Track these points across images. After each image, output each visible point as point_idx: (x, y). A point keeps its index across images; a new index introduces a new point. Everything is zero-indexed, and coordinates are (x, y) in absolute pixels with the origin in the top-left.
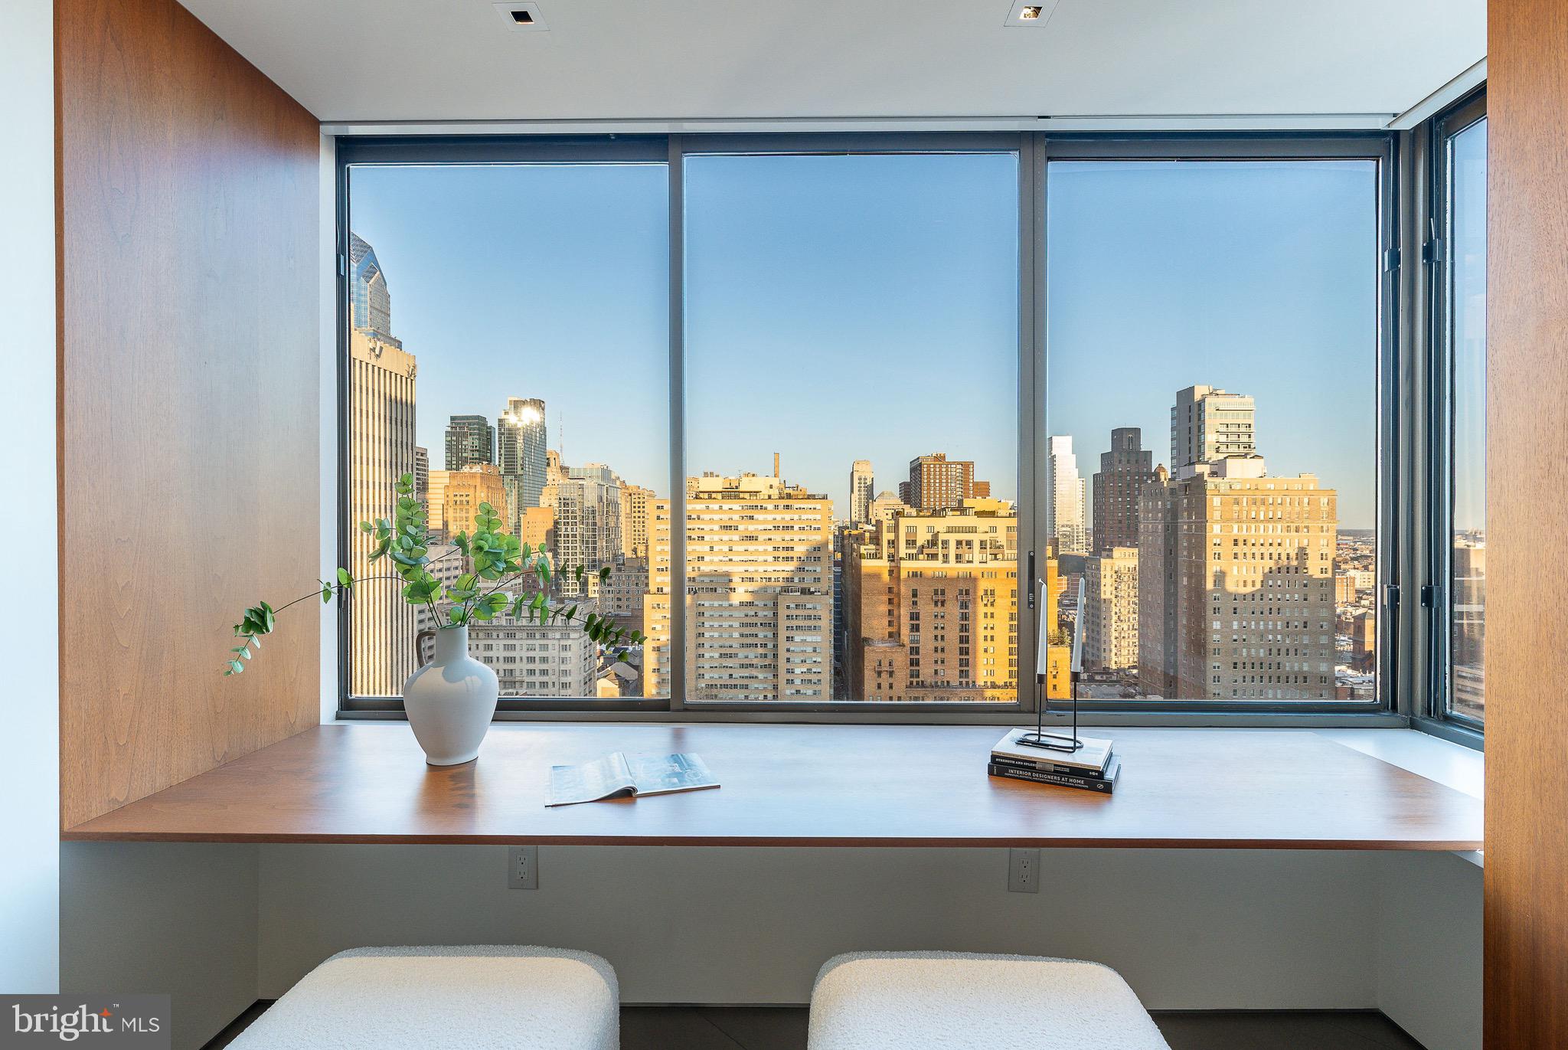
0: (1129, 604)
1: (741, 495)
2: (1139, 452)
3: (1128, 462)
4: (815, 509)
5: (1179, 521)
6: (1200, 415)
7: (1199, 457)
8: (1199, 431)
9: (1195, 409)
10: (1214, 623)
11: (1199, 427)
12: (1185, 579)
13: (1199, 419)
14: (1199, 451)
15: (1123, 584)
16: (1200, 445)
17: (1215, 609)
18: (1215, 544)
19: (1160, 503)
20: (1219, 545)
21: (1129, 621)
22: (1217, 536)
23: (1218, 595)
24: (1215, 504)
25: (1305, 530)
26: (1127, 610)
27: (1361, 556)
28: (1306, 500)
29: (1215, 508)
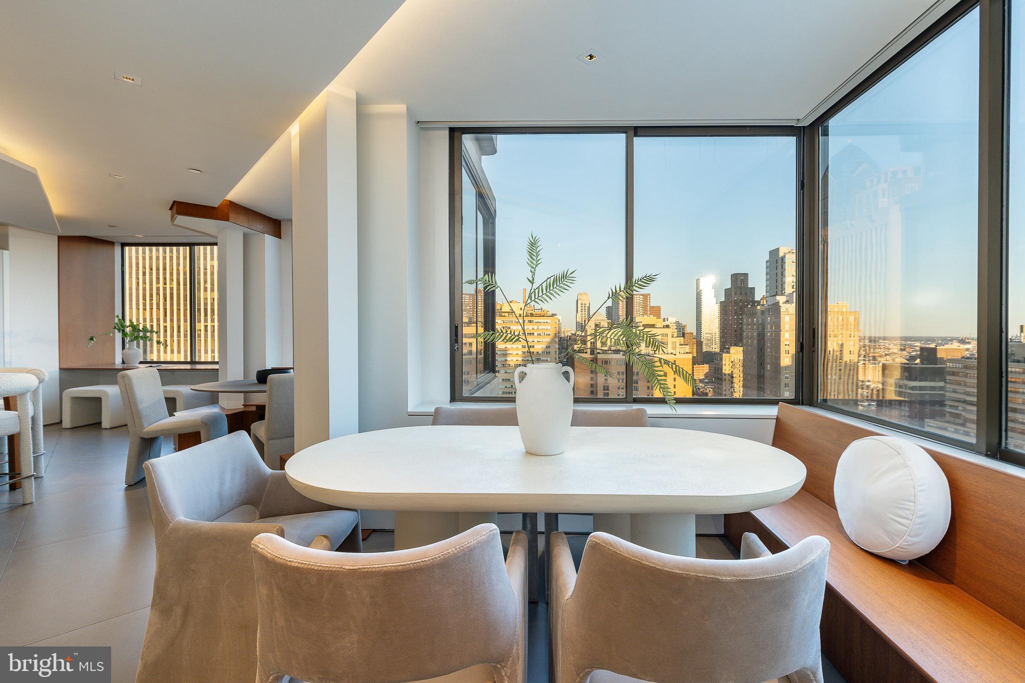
0: (740, 382)
1: (503, 314)
2: (747, 288)
3: (741, 294)
4: (547, 322)
5: (766, 330)
6: (782, 265)
7: (782, 291)
8: (782, 275)
9: (780, 261)
10: (785, 393)
11: (782, 273)
12: (769, 366)
13: (782, 268)
14: (782, 288)
15: (736, 370)
16: (783, 284)
17: (786, 384)
18: (786, 345)
19: (755, 319)
20: (788, 345)
21: (740, 392)
22: (787, 340)
23: (788, 376)
24: (786, 320)
25: (841, 336)
26: (738, 386)
27: (892, 353)
28: (841, 318)
29: (786, 323)
